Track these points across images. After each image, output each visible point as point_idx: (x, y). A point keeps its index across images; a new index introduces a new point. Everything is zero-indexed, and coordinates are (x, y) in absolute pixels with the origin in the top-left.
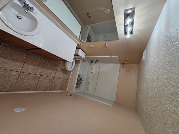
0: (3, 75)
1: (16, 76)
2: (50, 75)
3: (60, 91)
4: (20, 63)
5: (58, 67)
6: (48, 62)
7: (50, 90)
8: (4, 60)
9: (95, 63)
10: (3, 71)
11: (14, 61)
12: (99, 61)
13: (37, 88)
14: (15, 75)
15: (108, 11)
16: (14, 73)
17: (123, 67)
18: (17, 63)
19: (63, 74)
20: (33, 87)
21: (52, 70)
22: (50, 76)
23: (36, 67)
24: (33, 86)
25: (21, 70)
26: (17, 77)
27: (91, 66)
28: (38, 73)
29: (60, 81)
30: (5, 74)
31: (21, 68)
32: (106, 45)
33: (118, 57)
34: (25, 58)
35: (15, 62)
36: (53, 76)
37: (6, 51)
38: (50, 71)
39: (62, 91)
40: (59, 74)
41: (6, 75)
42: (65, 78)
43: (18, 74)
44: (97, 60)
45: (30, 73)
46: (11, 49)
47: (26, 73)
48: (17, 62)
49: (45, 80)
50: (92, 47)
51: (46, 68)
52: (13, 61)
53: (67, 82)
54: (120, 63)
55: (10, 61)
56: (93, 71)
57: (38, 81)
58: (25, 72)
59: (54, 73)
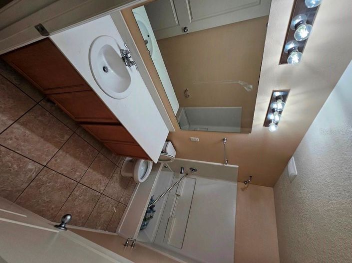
0: (9, 165)
1: (32, 172)
2: (97, 187)
3: (103, 232)
4: (54, 147)
5: (116, 172)
6: (102, 156)
7: (83, 226)
8: (28, 132)
9: (187, 174)
10: (13, 157)
11: (45, 140)
12: (196, 170)
13: (60, 212)
14: (31, 170)
15: (249, 88)
16: (30, 166)
17: (243, 189)
18: (48, 144)
19: (121, 188)
20: (52, 209)
21: (103, 174)
22: (96, 189)
23: (77, 162)
24: (53, 206)
25: (47, 161)
26: (34, 175)
27: (176, 180)
28: (76, 176)
29: (111, 206)
30: (12, 165)
31: (50, 157)
32: (224, 140)
33: (238, 166)
34: (66, 137)
35: (46, 142)
36: (100, 190)
37: (40, 118)
38: (99, 176)
39: (107, 233)
40: (114, 188)
41: (15, 166)
42: (122, 199)
43: (37, 169)
44: (193, 170)
45: (62, 173)
46: (51, 116)
47: (53, 172)
48: (50, 143)
49: (82, 197)
50: (196, 142)
51: (94, 169)
52: (42, 140)
53: (124, 211)
54: (238, 182)
55: (36, 138)
56: (182, 192)
57: (69, 194)
58: (53, 168)
59: (105, 183)
